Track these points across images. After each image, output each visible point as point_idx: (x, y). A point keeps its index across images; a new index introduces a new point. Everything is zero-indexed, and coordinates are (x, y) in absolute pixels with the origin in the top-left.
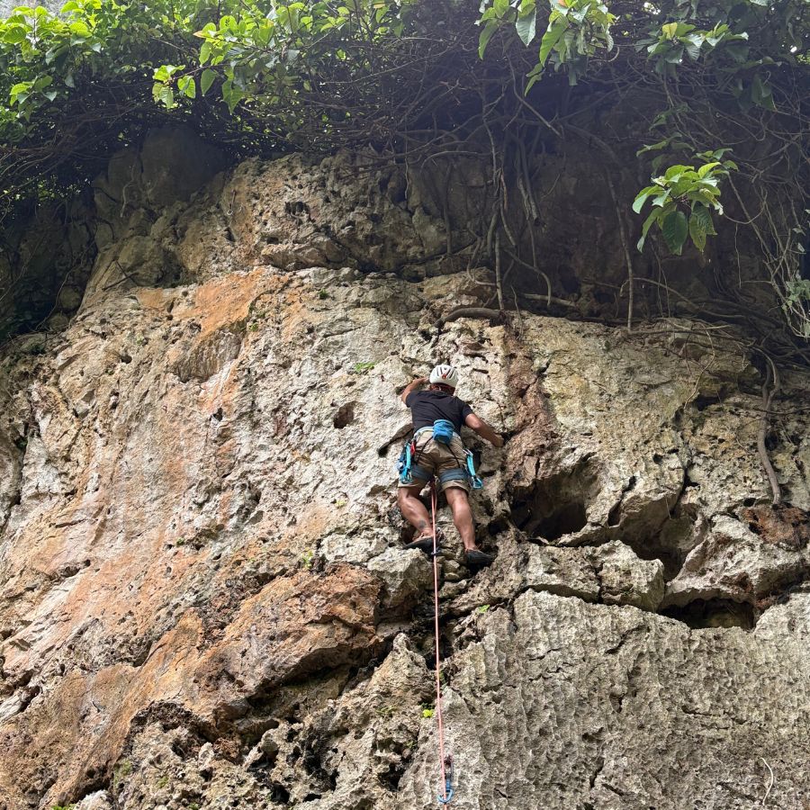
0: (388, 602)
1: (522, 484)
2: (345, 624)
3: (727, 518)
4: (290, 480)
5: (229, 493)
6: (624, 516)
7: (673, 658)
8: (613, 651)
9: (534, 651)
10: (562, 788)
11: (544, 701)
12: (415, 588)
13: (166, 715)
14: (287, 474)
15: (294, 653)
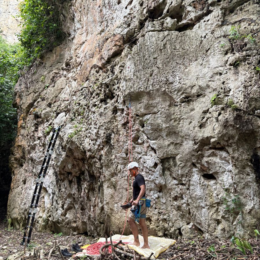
0: (125, 40)
1: (151, 8)
2: (118, 46)
3: (189, 6)
4: (113, 17)
5: (104, 22)
6: (170, 11)
7: (174, 40)
8: (162, 41)
9: (147, 44)
10: (148, 68)
11: (147, 53)
12: (128, 36)
13: (95, 66)
14: (112, 16)
15: (111, 52)
